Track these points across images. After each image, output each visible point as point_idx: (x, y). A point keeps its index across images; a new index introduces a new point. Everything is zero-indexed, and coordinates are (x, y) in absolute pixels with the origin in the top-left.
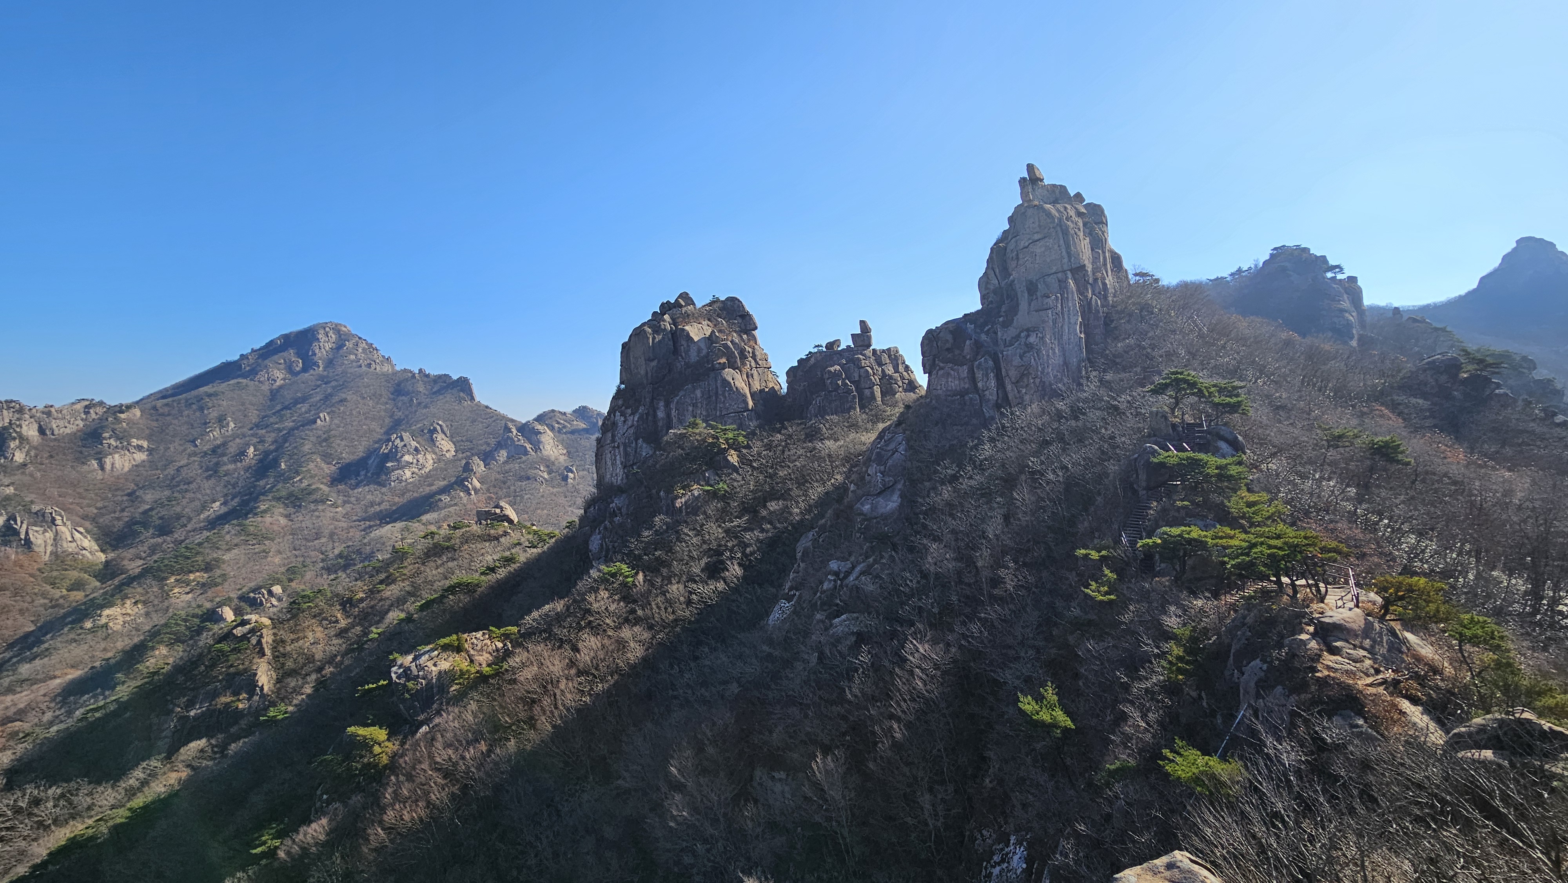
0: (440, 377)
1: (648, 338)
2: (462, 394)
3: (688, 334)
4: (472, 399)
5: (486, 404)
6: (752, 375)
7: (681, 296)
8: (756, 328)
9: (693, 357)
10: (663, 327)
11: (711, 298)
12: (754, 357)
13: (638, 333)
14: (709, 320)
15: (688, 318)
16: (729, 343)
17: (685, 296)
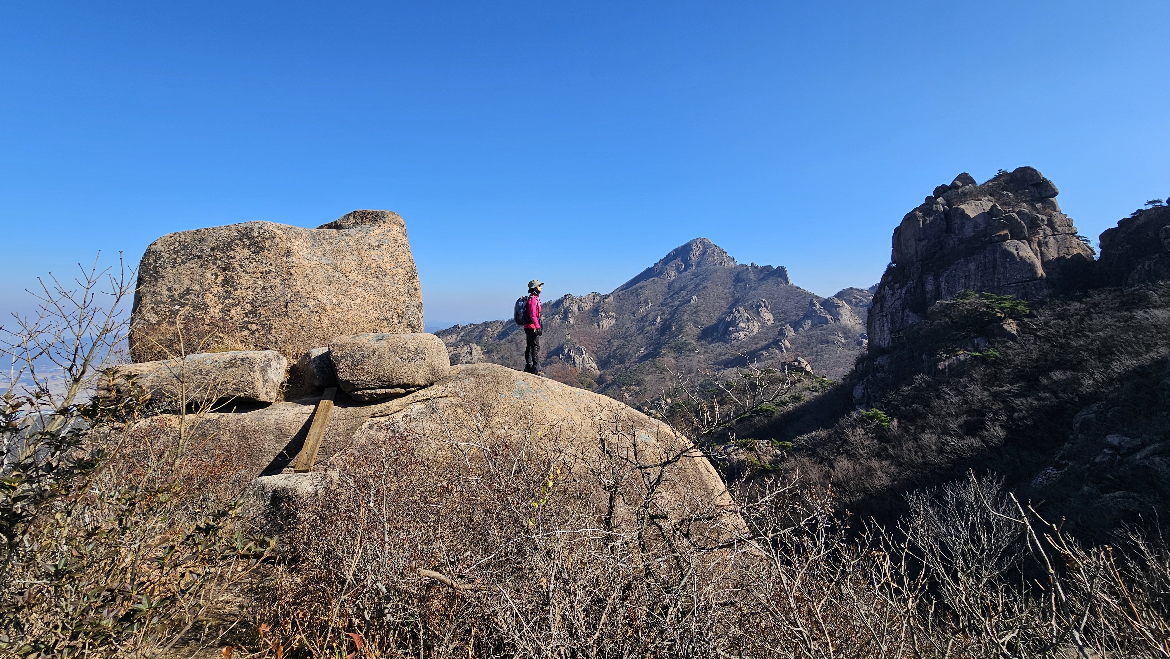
0: (764, 268)
1: (919, 221)
2: (780, 279)
3: (963, 211)
4: (787, 282)
5: (797, 285)
6: (1046, 244)
7: (959, 178)
8: (1056, 194)
9: (969, 232)
10: (935, 209)
11: (996, 173)
12: (1051, 224)
13: (910, 218)
14: (991, 195)
15: (965, 197)
16: (1014, 215)
17: (964, 178)
